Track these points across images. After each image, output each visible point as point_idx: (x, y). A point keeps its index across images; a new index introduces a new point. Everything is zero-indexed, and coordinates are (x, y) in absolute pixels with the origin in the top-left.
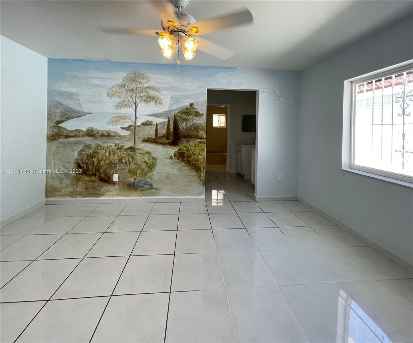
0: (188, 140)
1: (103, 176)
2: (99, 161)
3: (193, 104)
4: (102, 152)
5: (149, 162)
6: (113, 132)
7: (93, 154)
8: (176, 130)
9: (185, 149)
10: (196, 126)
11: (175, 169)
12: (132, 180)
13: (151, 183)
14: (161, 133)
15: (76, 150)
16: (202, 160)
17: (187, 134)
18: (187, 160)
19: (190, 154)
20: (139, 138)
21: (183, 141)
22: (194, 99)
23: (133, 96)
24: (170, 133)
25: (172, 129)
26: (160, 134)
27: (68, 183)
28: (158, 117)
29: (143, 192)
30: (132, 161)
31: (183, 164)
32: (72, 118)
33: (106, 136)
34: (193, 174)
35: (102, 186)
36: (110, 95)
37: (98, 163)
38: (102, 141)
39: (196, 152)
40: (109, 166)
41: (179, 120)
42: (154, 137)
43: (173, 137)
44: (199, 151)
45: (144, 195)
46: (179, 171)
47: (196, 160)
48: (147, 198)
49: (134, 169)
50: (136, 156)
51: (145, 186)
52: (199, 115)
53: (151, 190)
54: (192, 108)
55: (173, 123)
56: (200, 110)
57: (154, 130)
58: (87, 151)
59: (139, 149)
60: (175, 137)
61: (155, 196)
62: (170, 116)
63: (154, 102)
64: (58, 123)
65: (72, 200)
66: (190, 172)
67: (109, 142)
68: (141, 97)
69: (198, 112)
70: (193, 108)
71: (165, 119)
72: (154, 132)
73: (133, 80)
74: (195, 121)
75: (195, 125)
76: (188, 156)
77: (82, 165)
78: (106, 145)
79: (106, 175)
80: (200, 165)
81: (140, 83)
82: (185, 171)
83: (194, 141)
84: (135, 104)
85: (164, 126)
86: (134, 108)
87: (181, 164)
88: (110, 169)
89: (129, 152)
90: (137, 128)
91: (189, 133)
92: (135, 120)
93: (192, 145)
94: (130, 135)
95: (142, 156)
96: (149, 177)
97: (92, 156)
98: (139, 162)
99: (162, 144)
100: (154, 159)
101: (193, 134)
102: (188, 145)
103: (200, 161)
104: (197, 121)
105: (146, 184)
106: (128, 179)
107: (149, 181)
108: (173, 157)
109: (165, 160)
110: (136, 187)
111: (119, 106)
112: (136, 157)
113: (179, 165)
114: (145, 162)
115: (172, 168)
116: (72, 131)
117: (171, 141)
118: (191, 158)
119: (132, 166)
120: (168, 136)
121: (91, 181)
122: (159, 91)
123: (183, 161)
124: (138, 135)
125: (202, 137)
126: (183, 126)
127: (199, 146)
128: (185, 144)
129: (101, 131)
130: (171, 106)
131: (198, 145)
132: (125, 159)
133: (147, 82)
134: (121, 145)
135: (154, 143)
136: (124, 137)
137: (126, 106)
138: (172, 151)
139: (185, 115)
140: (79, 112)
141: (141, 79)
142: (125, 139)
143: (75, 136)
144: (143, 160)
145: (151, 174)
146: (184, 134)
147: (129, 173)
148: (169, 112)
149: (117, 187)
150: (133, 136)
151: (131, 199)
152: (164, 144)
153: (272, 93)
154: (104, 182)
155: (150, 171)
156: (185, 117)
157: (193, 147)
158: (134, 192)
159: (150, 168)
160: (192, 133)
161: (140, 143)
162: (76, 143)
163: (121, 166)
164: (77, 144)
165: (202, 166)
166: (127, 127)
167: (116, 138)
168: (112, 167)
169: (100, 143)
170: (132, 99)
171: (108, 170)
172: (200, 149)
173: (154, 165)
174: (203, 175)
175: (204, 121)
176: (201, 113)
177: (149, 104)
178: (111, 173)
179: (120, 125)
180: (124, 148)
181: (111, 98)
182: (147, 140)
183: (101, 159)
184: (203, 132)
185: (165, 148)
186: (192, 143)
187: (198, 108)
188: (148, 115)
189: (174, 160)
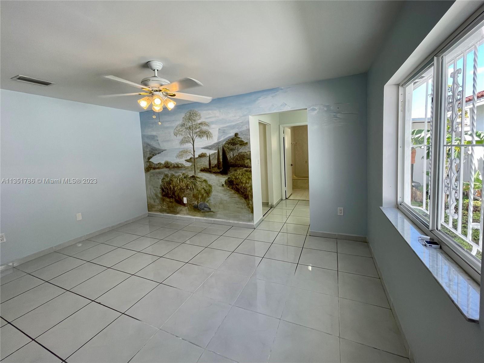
0: (236, 169)
1: (177, 198)
2: (174, 187)
3: (238, 134)
4: (175, 180)
5: (206, 188)
6: (180, 164)
7: (170, 181)
8: (225, 160)
9: (233, 177)
11: (227, 196)
12: (196, 203)
13: (209, 206)
14: (213, 163)
15: (160, 179)
16: (249, 188)
17: (234, 163)
18: (236, 187)
19: (238, 182)
20: (197, 168)
21: (232, 170)
22: (238, 128)
23: (191, 132)
24: (220, 163)
25: (222, 159)
26: (213, 165)
27: (158, 203)
28: (210, 149)
29: (204, 214)
30: (195, 187)
31: (233, 191)
32: (156, 154)
33: (176, 167)
34: (242, 201)
35: (177, 206)
36: (176, 135)
37: (173, 188)
38: (174, 171)
39: (244, 180)
40: (180, 191)
41: (227, 150)
42: (208, 167)
44: (246, 180)
45: (205, 216)
46: (230, 198)
47: (244, 188)
48: (207, 219)
49: (196, 194)
50: (197, 183)
51: (205, 209)
52: (244, 144)
53: (210, 213)
55: (222, 154)
56: (244, 139)
57: (208, 161)
58: (166, 179)
59: (199, 178)
60: (224, 167)
61: (214, 218)
62: (219, 147)
63: (206, 136)
64: (149, 158)
65: (161, 215)
66: (239, 199)
67: (178, 172)
68: (196, 133)
69: (242, 141)
70: (238, 137)
71: (215, 150)
72: (208, 162)
73: (189, 119)
74: (240, 151)
75: (241, 154)
76: (236, 184)
77: (165, 190)
78: (177, 175)
79: (179, 198)
80: (248, 193)
81: (194, 121)
82: (235, 198)
83: (241, 170)
84: (193, 139)
85: (215, 157)
86: (192, 142)
87: (231, 191)
89: (192, 180)
90: (196, 160)
92: (194, 153)
93: (239, 174)
94: (191, 166)
95: (201, 184)
96: (207, 202)
97: (169, 183)
98: (199, 189)
99: (215, 173)
100: (210, 186)
101: (240, 162)
102: (236, 174)
103: (247, 189)
104: (242, 150)
105: (206, 207)
106: (193, 202)
107: (207, 205)
108: (225, 185)
109: (218, 187)
110: (199, 209)
111: (183, 142)
112: (197, 184)
113: (230, 192)
114: (203, 188)
115: (225, 195)
116: (157, 164)
117: (221, 170)
118: (239, 186)
119: (195, 191)
120: (219, 166)
121: (171, 202)
122: (209, 126)
123: (233, 189)
124: (197, 166)
125: (247, 166)
126: (230, 155)
127: (246, 175)
128: (233, 173)
129: (173, 163)
130: (219, 138)
131: (244, 174)
132: (190, 186)
133: (199, 119)
134: (186, 174)
135: (209, 172)
136: (188, 168)
137: (187, 142)
138: (223, 179)
139: (231, 146)
140: (159, 150)
141: (195, 117)
142: (188, 170)
143: (159, 168)
144: (202, 187)
145: (208, 199)
146: (231, 164)
147: (193, 197)
148: (218, 143)
149: (187, 207)
150: (194, 167)
151: (196, 218)
152: (216, 173)
154: (178, 203)
155: (208, 196)
156: (231, 147)
157: (241, 176)
158: (198, 213)
159: (207, 193)
160: (238, 162)
161: (199, 173)
162: (159, 173)
163: (187, 191)
164: (160, 174)
166: (189, 160)
167: (182, 168)
168: (182, 191)
169: (173, 173)
170: (190, 135)
171: (180, 194)
172: (247, 177)
173: (210, 191)
174: (251, 203)
175: (249, 150)
176: (246, 141)
177: (202, 138)
178: (182, 196)
179: (184, 158)
180: (188, 177)
181: (176, 136)
182: (203, 170)
183: (175, 185)
184: (248, 160)
185: (217, 177)
186: (239, 171)
187: (242, 138)
188: (203, 148)
189: (226, 188)
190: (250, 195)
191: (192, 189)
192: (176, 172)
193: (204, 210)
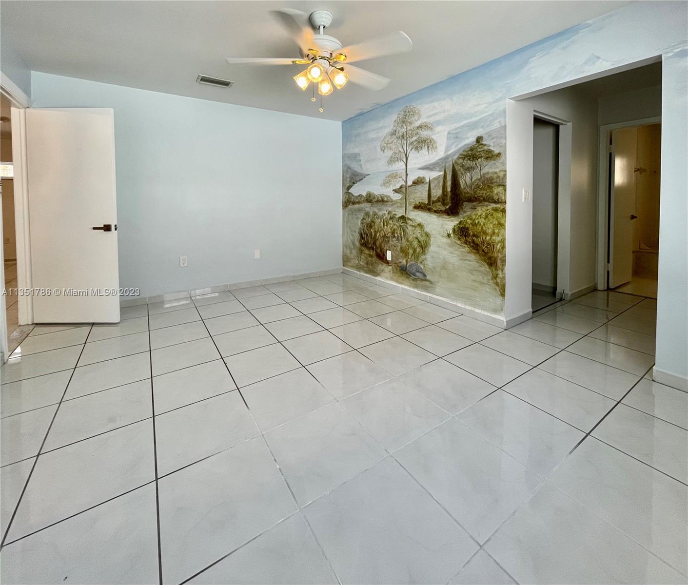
0: (474, 206)
1: (379, 251)
2: (376, 233)
3: (482, 137)
4: (378, 221)
5: (421, 239)
6: (386, 196)
7: (371, 223)
8: (456, 188)
9: (469, 221)
10: (487, 178)
11: (454, 255)
13: (424, 271)
14: (435, 194)
16: (499, 245)
17: (472, 194)
18: (473, 242)
19: (477, 232)
20: (410, 204)
21: (466, 208)
22: (482, 127)
23: (404, 144)
24: (447, 194)
25: (450, 187)
26: (433, 197)
27: (355, 255)
28: (432, 169)
29: (415, 282)
30: (404, 235)
31: (467, 249)
32: (357, 182)
33: (380, 201)
34: (482, 269)
36: (383, 149)
37: (375, 235)
38: (378, 208)
39: (488, 229)
40: (383, 240)
41: (460, 170)
42: (426, 202)
43: (452, 201)
44: (493, 227)
45: (416, 287)
46: (460, 259)
47: (489, 244)
48: (419, 292)
49: (406, 247)
50: (408, 228)
51: (418, 274)
52: (493, 156)
53: (423, 282)
54: (480, 146)
55: (451, 177)
56: (494, 146)
57: (426, 191)
58: (367, 219)
59: (411, 220)
60: (453, 201)
61: (430, 293)
62: (447, 165)
63: (426, 147)
64: (349, 188)
65: (357, 273)
66: (477, 265)
68: (412, 143)
69: (490, 151)
70: (482, 144)
71: (440, 171)
72: (427, 193)
73: (403, 122)
74: (485, 170)
75: (487, 176)
76: (474, 235)
77: (364, 236)
78: (381, 213)
79: (381, 251)
80: (496, 255)
81: (410, 124)
82: (470, 261)
83: (485, 207)
84: (406, 155)
85: (439, 183)
86: (405, 160)
87: (464, 247)
88: (384, 244)
89: (400, 223)
90: (408, 189)
91: (475, 192)
92: (406, 178)
93: (481, 215)
94: (401, 199)
95: (414, 230)
96: (421, 262)
97: (370, 226)
98: (410, 239)
99: (437, 213)
100: (427, 235)
101: (483, 193)
102: (475, 215)
103: (495, 246)
104: (489, 168)
105: (418, 272)
106: (400, 260)
107: (421, 268)
108: (452, 235)
109: (441, 237)
111: (391, 161)
112: (407, 230)
114: (417, 238)
116: (357, 197)
117: (448, 207)
118: (480, 239)
119: (404, 242)
120: (444, 200)
121: (371, 256)
122: (432, 129)
123: (466, 244)
124: (410, 199)
125: (498, 200)
126: (465, 180)
127: (493, 218)
128: (469, 213)
129: (377, 195)
130: (448, 148)
131: (491, 215)
132: (397, 233)
133: (418, 120)
134: (393, 213)
135: (427, 211)
136: (396, 202)
137: (398, 160)
138: (451, 223)
139: (469, 161)
140: (361, 175)
141: (411, 117)
142: (396, 205)
143: (359, 203)
144: (415, 236)
145: (423, 257)
146: (467, 195)
147: (401, 252)
148: (445, 159)
149: (390, 267)
150: (405, 201)
151: (403, 288)
152: (439, 213)
154: (380, 260)
155: (422, 253)
156: (468, 163)
157: (483, 220)
158: (407, 279)
159: (422, 248)
160: (480, 193)
161: (411, 211)
162: (359, 210)
163: (393, 241)
165: (500, 257)
166: (398, 189)
167: (389, 203)
168: (386, 241)
169: (376, 211)
170: (403, 148)
171: (383, 244)
172: (496, 222)
173: (427, 244)
174: (501, 275)
175: (502, 168)
176: (497, 151)
177: (420, 152)
178: (385, 248)
179: (391, 187)
180: (396, 218)
181: (384, 152)
182: (419, 207)
183: (377, 230)
184: (500, 189)
185: (440, 219)
186: (481, 210)
187: (491, 144)
188: (420, 169)
189: (454, 240)
190: (501, 259)
191: (400, 238)
192: (380, 210)
193: (415, 276)
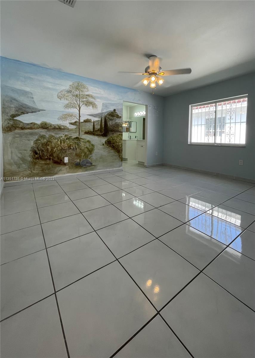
0: (113, 133)
1: (56, 159)
2: (52, 148)
3: (116, 110)
4: (55, 141)
5: (89, 148)
6: (63, 126)
7: (47, 142)
8: (106, 126)
10: (117, 124)
11: (106, 152)
12: (78, 161)
13: (91, 162)
15: (32, 140)
16: (121, 145)
18: (113, 146)
20: (82, 131)
21: (110, 134)
22: (116, 106)
23: (77, 100)
24: (102, 128)
25: (104, 126)
26: (96, 129)
28: (95, 117)
29: (86, 169)
30: (78, 147)
32: (27, 113)
33: (57, 129)
34: (116, 154)
35: (55, 167)
36: (60, 98)
37: (52, 150)
38: (55, 133)
39: (118, 141)
40: (60, 152)
41: (108, 119)
42: (92, 131)
45: (86, 171)
46: (108, 153)
47: (118, 146)
49: (79, 153)
50: (81, 143)
51: (87, 164)
53: (91, 167)
55: (104, 122)
57: (92, 126)
58: (42, 140)
59: (83, 139)
60: (105, 131)
61: (94, 170)
62: (102, 116)
63: (92, 106)
64: (13, 116)
66: (114, 153)
67: (59, 134)
68: (83, 101)
69: (118, 115)
70: (116, 112)
71: (99, 118)
73: (77, 88)
74: (117, 121)
76: (113, 143)
77: (38, 152)
78: (58, 136)
79: (58, 158)
80: (120, 149)
81: (82, 91)
82: (112, 153)
83: (117, 133)
84: (79, 106)
85: (98, 123)
86: (78, 109)
87: (109, 148)
89: (75, 141)
90: (81, 124)
91: (113, 128)
92: (79, 118)
94: (76, 128)
95: (85, 144)
96: (89, 158)
97: (46, 144)
98: (83, 148)
99: (98, 136)
100: (93, 146)
101: (116, 129)
102: (113, 136)
106: (75, 161)
107: (89, 161)
108: (105, 144)
109: (100, 146)
110: (81, 165)
111: (67, 106)
114: (87, 148)
115: (104, 151)
116: (28, 124)
117: (103, 133)
118: (115, 145)
119: (78, 151)
120: (101, 130)
121: (46, 164)
122: (95, 99)
123: (110, 147)
124: (82, 129)
126: (110, 123)
128: (111, 136)
129: (53, 125)
130: (102, 110)
131: (118, 136)
132: (73, 146)
133: (87, 92)
134: (69, 136)
135: (93, 135)
136: (71, 130)
137: (73, 107)
138: (104, 140)
140: (33, 108)
141: (83, 88)
142: (72, 132)
143: (31, 128)
144: (85, 147)
145: (91, 156)
146: (110, 129)
147: (76, 156)
148: (102, 113)
149: (67, 166)
150: (78, 129)
153: (154, 107)
154: (57, 164)
155: (90, 154)
156: (111, 118)
157: (116, 138)
158: (80, 169)
159: (90, 152)
161: (83, 135)
162: (31, 134)
163: (70, 151)
164: (33, 135)
166: (73, 123)
167: (65, 130)
168: (63, 152)
169: (53, 134)
171: (60, 154)
172: (120, 138)
173: (92, 150)
174: (121, 155)
175: (121, 121)
176: (120, 116)
177: (89, 107)
178: (62, 156)
179: (68, 121)
180: (72, 138)
181: (61, 100)
182: (88, 133)
183: (54, 147)
184: (121, 128)
185: (99, 138)
186: (115, 135)
187: (118, 112)
188: (88, 115)
189: (105, 146)
191: (75, 149)
192: (57, 134)
193: (86, 166)
